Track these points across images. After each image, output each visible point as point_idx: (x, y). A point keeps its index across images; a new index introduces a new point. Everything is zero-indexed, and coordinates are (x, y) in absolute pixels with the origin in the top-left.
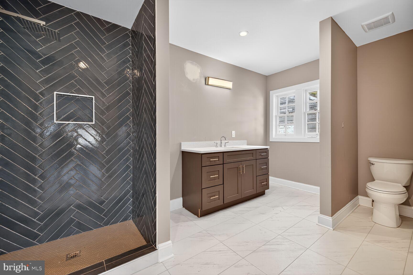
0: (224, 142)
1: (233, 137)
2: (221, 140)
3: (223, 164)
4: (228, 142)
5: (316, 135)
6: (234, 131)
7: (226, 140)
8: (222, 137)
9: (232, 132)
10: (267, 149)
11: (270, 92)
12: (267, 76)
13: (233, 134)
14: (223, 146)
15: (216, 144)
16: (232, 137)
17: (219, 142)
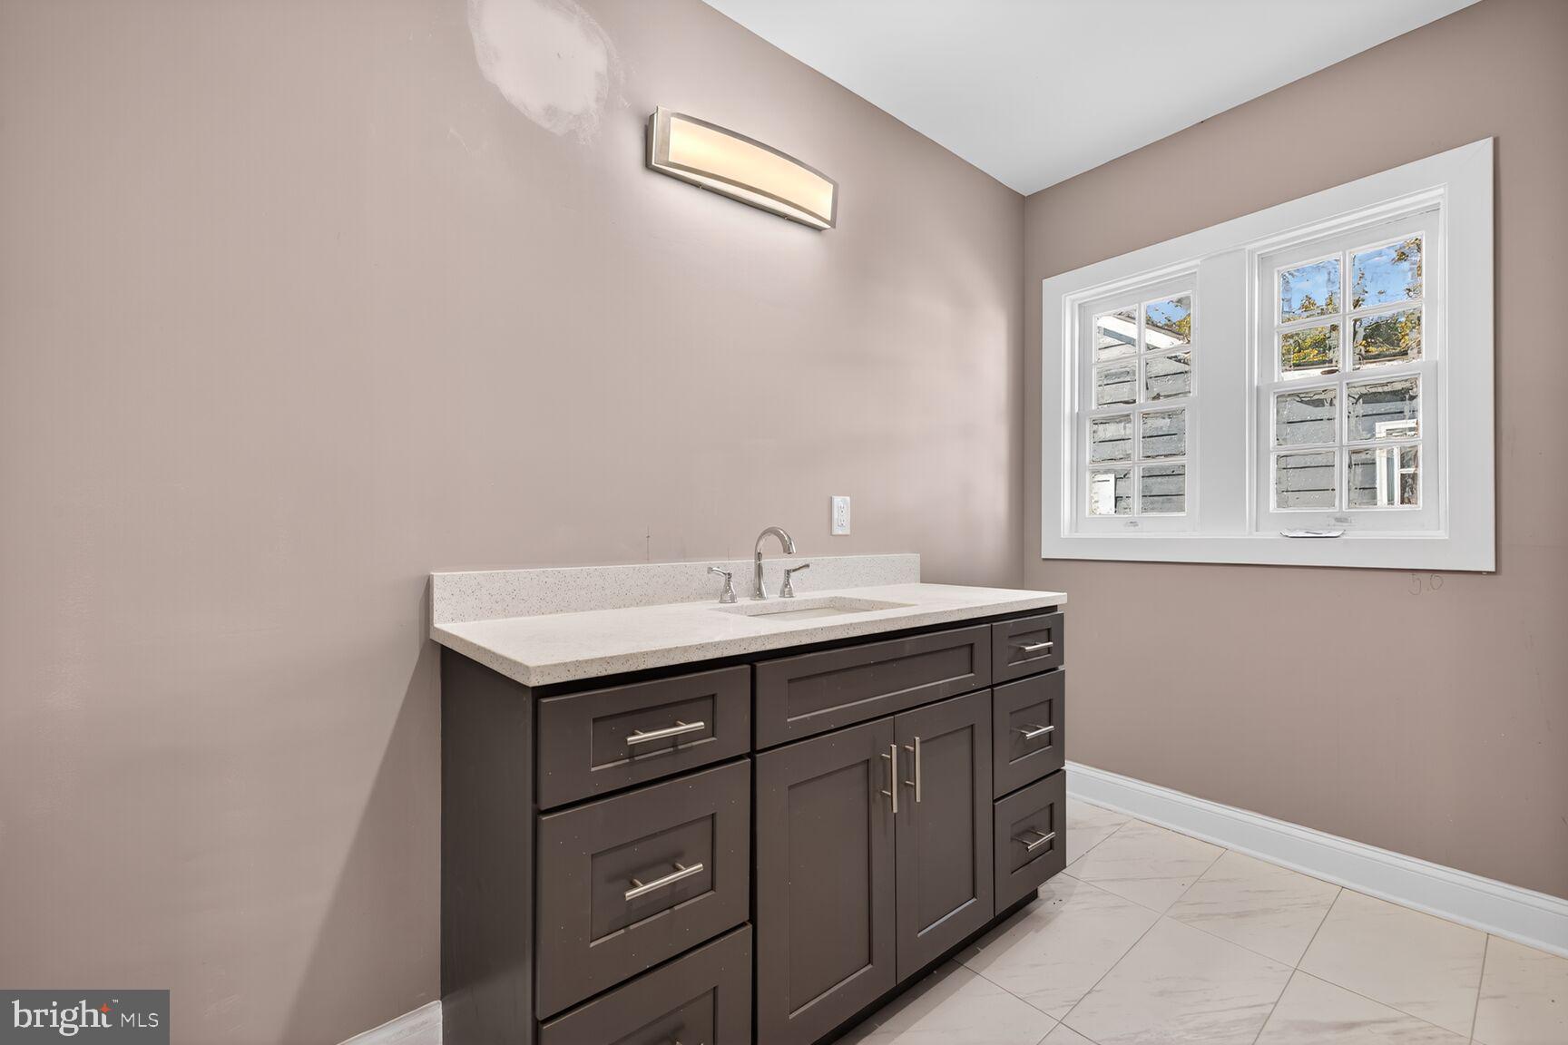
0: (775, 565)
1: (837, 531)
2: (759, 556)
3: (752, 754)
4: (807, 566)
5: (1333, 522)
6: (848, 498)
7: (787, 550)
8: (764, 533)
9: (831, 501)
10: (1054, 608)
11: (1045, 281)
12: (1024, 197)
13: (836, 515)
14: (772, 597)
15: (723, 579)
16: (834, 533)
17: (742, 567)
